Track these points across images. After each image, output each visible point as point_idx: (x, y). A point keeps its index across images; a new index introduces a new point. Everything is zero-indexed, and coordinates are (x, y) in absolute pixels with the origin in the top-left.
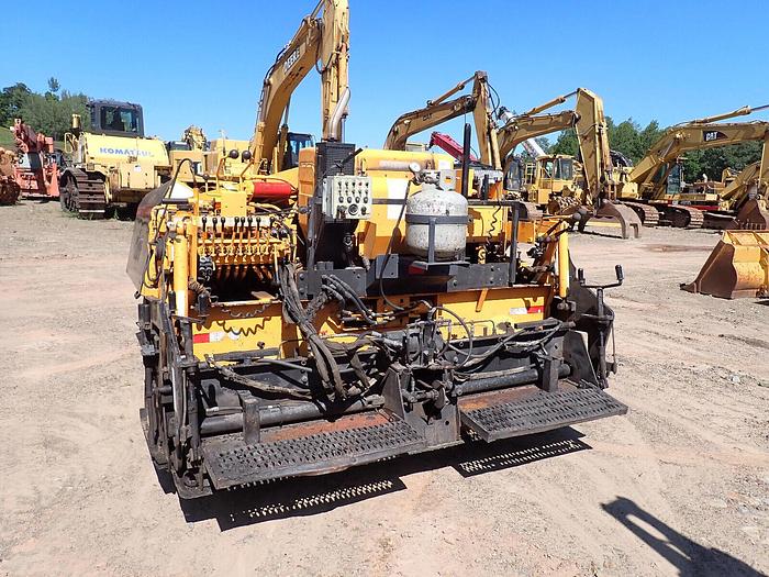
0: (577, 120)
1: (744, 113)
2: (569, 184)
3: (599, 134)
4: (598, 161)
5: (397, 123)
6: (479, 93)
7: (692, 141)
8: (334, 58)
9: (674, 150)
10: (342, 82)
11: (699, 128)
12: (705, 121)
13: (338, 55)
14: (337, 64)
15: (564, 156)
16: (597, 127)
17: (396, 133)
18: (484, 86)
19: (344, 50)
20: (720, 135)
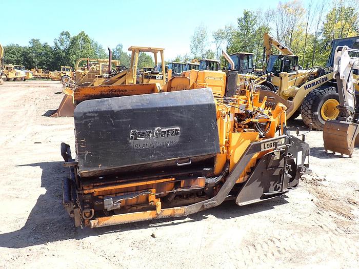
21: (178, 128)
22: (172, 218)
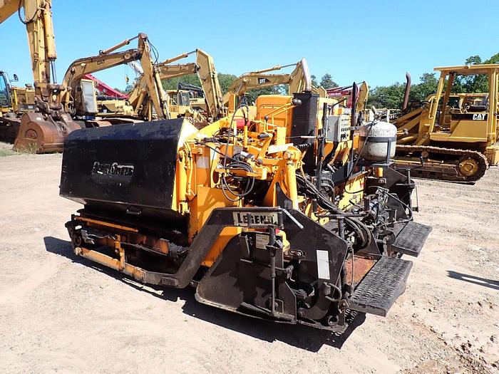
0: (198, 69)
1: (277, 69)
2: (189, 108)
3: (213, 78)
4: (215, 95)
5: (73, 65)
6: (144, 48)
7: (253, 83)
8: (39, 13)
9: (243, 89)
10: (48, 32)
11: (255, 76)
12: (258, 73)
13: (42, 11)
14: (42, 18)
15: (183, 91)
16: (212, 74)
17: (73, 73)
18: (147, 44)
19: (47, 7)
20: (267, 81)
21: (132, 167)
22: (132, 278)
